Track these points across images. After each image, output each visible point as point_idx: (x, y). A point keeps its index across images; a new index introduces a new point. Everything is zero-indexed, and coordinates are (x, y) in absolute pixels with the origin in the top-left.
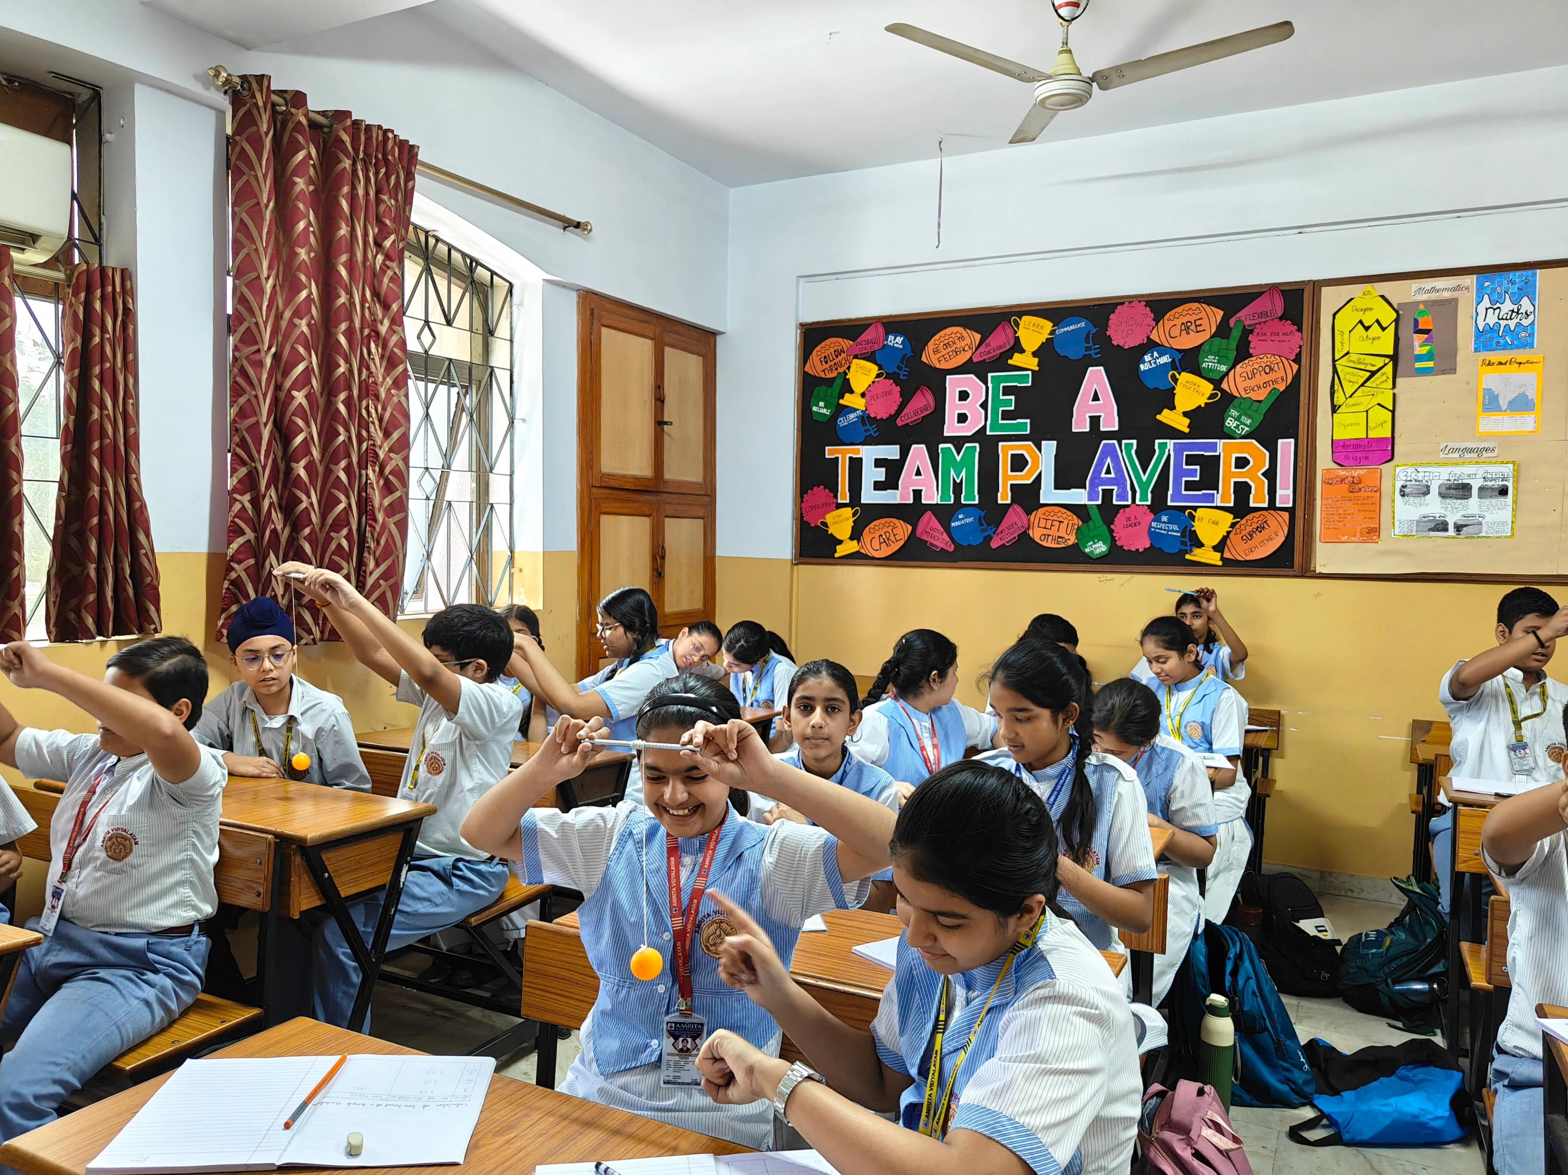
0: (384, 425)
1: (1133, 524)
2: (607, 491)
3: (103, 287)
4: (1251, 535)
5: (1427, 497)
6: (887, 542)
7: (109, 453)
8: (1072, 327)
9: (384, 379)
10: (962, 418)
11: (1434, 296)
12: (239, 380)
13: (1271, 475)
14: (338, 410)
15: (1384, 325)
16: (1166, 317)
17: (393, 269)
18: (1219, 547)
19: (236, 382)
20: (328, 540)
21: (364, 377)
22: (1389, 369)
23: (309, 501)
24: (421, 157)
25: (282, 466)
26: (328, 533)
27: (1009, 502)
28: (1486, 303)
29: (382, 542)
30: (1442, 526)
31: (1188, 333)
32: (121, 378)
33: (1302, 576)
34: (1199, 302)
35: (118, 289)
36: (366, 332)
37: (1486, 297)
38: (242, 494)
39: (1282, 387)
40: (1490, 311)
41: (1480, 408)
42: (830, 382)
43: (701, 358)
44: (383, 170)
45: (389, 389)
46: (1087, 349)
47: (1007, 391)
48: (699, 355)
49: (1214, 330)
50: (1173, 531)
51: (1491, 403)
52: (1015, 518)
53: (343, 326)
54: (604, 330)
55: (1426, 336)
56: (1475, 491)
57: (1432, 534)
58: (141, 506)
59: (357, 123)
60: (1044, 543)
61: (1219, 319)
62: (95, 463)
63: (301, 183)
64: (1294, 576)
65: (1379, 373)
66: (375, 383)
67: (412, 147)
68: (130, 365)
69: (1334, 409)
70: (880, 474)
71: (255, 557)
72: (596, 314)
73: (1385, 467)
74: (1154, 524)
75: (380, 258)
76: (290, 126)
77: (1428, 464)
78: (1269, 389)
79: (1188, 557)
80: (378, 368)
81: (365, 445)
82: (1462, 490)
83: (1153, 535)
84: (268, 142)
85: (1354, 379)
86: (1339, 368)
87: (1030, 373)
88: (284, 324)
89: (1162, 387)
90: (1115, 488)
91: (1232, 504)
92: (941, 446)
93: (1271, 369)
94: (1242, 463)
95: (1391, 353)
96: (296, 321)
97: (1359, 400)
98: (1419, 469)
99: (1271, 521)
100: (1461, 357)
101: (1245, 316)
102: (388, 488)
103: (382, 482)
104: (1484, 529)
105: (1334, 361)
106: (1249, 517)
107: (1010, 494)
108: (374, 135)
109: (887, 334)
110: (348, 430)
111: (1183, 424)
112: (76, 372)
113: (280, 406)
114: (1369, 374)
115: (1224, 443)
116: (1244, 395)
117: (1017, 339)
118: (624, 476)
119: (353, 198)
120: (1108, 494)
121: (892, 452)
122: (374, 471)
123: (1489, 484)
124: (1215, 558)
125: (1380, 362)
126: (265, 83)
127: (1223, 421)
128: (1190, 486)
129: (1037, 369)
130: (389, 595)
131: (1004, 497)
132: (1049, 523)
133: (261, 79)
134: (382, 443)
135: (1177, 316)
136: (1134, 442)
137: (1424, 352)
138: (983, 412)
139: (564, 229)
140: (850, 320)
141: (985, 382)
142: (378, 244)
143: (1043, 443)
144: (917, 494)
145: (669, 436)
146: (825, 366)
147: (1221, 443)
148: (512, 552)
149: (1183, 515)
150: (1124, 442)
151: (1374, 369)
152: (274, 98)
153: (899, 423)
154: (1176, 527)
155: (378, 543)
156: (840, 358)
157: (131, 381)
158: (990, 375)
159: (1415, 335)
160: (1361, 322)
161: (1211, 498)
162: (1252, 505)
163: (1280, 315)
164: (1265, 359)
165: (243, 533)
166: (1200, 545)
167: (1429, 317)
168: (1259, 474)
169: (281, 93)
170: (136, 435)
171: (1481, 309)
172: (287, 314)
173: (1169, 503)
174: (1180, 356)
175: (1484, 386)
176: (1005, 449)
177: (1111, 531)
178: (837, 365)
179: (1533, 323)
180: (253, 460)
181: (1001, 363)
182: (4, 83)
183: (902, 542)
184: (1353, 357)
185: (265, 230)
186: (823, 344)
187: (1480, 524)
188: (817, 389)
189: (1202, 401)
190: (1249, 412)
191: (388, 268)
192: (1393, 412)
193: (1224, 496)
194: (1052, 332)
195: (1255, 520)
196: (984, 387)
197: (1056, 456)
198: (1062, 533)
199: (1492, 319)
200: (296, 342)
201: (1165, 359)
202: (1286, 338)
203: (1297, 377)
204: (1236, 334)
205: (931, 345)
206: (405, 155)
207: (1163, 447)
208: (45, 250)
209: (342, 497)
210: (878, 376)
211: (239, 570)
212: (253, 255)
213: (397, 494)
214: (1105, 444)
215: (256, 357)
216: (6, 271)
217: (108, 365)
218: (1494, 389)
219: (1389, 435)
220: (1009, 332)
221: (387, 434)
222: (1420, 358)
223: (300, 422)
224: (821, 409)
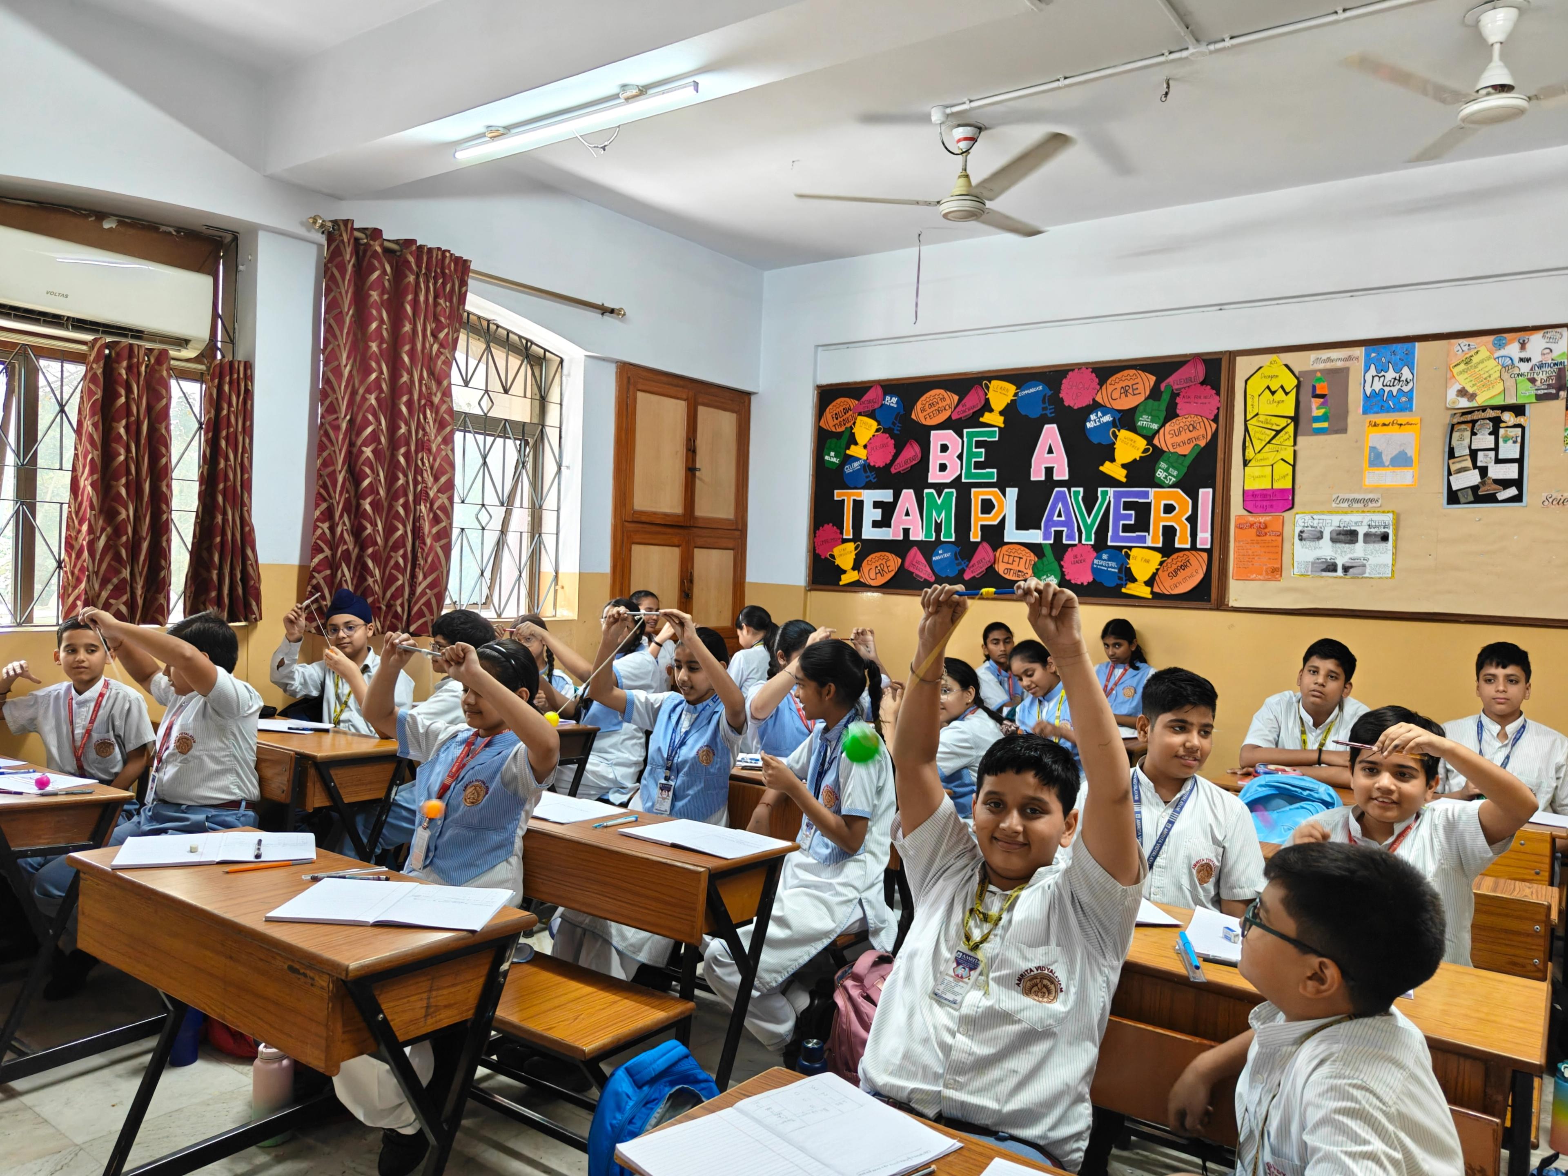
0: (434, 472)
1: (1078, 561)
2: (640, 525)
3: (231, 374)
4: (1176, 573)
5: (1321, 541)
6: (881, 573)
7: (231, 491)
8: (1032, 390)
9: (436, 437)
10: (943, 467)
11: (1329, 366)
12: (324, 439)
13: (1193, 520)
14: (398, 461)
15: (1287, 391)
16: (1109, 382)
17: (445, 355)
18: (1150, 583)
19: (321, 441)
20: (389, 558)
21: (420, 435)
22: (1291, 428)
23: (376, 529)
24: (473, 267)
25: (354, 503)
26: (389, 553)
27: (979, 540)
28: (1373, 371)
29: (429, 560)
30: (1332, 568)
31: (1126, 396)
32: (241, 439)
33: (1218, 609)
34: (1136, 369)
35: (242, 376)
36: (423, 402)
37: (1373, 366)
38: (323, 522)
39: (1202, 443)
40: (1376, 379)
41: (1366, 464)
42: (839, 435)
43: (735, 415)
44: (440, 281)
45: (439, 445)
46: (1044, 409)
47: (979, 444)
48: (733, 411)
49: (1148, 393)
50: (1112, 567)
51: (1376, 460)
52: (984, 554)
53: (405, 398)
54: (640, 395)
55: (1322, 400)
56: (1361, 537)
57: (1324, 574)
58: (250, 530)
59: (421, 247)
60: (1007, 576)
61: (1152, 383)
62: (220, 499)
63: (375, 295)
64: (1211, 609)
65: (1283, 432)
66: (429, 440)
67: (466, 261)
68: (247, 430)
69: (1246, 463)
70: (877, 514)
71: (331, 568)
72: (632, 381)
73: (1286, 515)
74: (1096, 561)
75: (436, 347)
76: (369, 253)
77: (1322, 513)
78: (1192, 445)
79: (1124, 590)
80: (431, 429)
81: (419, 488)
82: (1349, 536)
83: (1095, 571)
84: (350, 268)
85: (1262, 437)
86: (1250, 428)
87: (997, 429)
88: (358, 398)
89: (1105, 442)
90: (1065, 529)
91: (1160, 545)
92: (926, 491)
93: (1194, 428)
94: (1169, 509)
95: (1292, 414)
96: (368, 396)
97: (1266, 455)
98: (1315, 517)
99: (1193, 561)
100: (1351, 419)
101: (1174, 381)
102: (436, 520)
103: (431, 515)
104: (1368, 570)
105: (1246, 421)
106: (1174, 556)
107: (980, 533)
108: (435, 256)
109: (885, 394)
110: (406, 476)
111: (1120, 475)
112: (210, 435)
113: (352, 458)
114: (1274, 433)
115: (1155, 492)
116: (1172, 450)
117: (987, 401)
118: (655, 513)
119: (415, 303)
120: (1059, 534)
121: (886, 495)
122: (426, 507)
123: (1373, 530)
124: (1145, 592)
125: (1283, 422)
126: (349, 226)
127: (1154, 472)
128: (1126, 528)
129: (1002, 425)
130: (433, 601)
131: (975, 536)
132: (1011, 558)
133: (346, 222)
134: (433, 486)
135: (1117, 380)
136: (1081, 490)
137: (1320, 414)
138: (959, 462)
139: (603, 314)
140: (856, 383)
141: (961, 437)
142: (434, 335)
143: (1008, 490)
144: (906, 531)
145: (701, 480)
146: (836, 422)
147: (1152, 491)
148: (557, 573)
149: (1121, 554)
150: (1073, 489)
151: (1278, 428)
152: (357, 234)
153: (893, 470)
154: (1114, 564)
155: (426, 561)
156: (847, 415)
157: (247, 441)
158: (965, 431)
159: (1313, 400)
160: (1268, 387)
161: (1143, 539)
162: (1177, 545)
163: (1201, 379)
164: (1189, 419)
165: (322, 551)
166: (1134, 580)
167: (1325, 384)
168: (1183, 519)
169: (363, 230)
170: (250, 480)
171: (1369, 377)
172: (361, 391)
173: (1109, 543)
174: (1119, 415)
175: (1370, 444)
176: (977, 494)
177: (1061, 567)
178: (846, 421)
179: (1412, 390)
180: (330, 497)
181: (974, 421)
182: (174, 233)
183: (893, 574)
184: (1262, 418)
185: (345, 331)
186: (834, 403)
187: (1364, 566)
188: (829, 441)
189: (1137, 454)
190: (1175, 465)
191: (442, 353)
192: (1294, 466)
193: (1154, 538)
194: (1016, 395)
195: (1180, 559)
196: (960, 441)
197: (1017, 502)
198: (1022, 568)
199: (1378, 386)
200: (367, 411)
201: (1107, 418)
202: (1206, 401)
203: (1215, 435)
204: (1166, 397)
205: (919, 405)
206: (460, 268)
207: (1105, 494)
208: (196, 349)
209: (400, 526)
210: (877, 430)
211: (319, 578)
212: (336, 349)
213: (443, 524)
214: (1057, 492)
215: (335, 423)
216: (165, 366)
217: (232, 430)
218: (1378, 447)
219: (1290, 486)
220: (981, 394)
221: (436, 479)
222: (1317, 419)
223: (368, 471)
224: (832, 458)
